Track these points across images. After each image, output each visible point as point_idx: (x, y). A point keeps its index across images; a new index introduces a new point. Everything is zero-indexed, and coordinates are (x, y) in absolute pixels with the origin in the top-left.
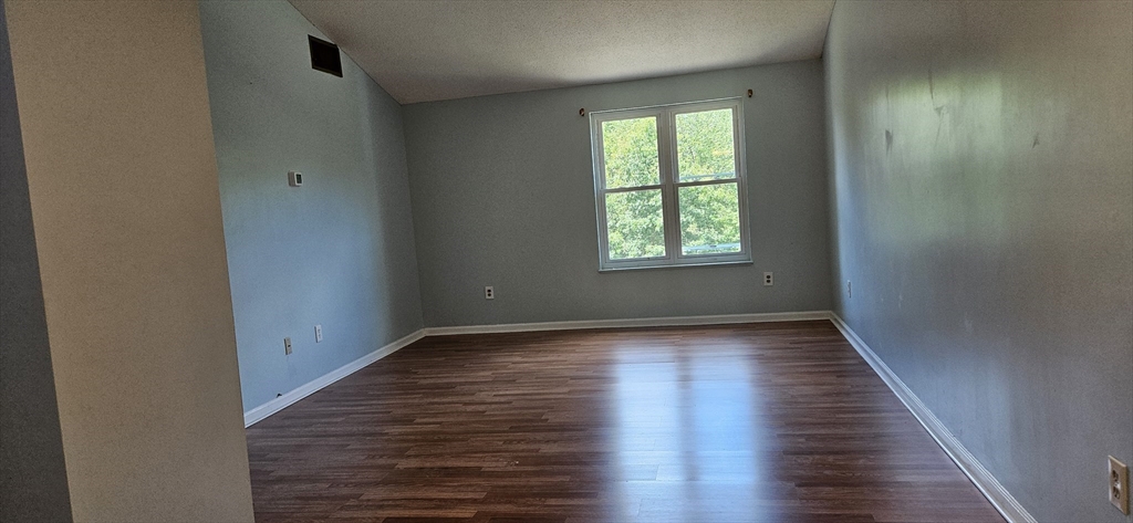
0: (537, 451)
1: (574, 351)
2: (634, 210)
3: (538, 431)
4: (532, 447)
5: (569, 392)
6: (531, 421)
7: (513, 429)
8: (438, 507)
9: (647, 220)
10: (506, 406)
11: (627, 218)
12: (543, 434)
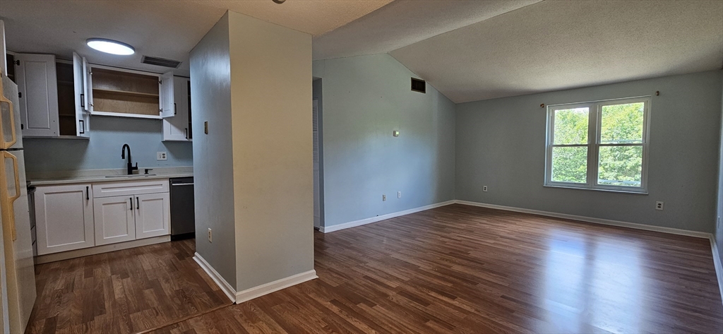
0: (450, 267)
1: (515, 224)
2: (615, 157)
3: (460, 258)
4: (450, 264)
5: (494, 244)
6: (462, 252)
7: (451, 254)
8: (386, 278)
9: (622, 163)
10: (458, 242)
11: (610, 161)
12: (460, 260)
